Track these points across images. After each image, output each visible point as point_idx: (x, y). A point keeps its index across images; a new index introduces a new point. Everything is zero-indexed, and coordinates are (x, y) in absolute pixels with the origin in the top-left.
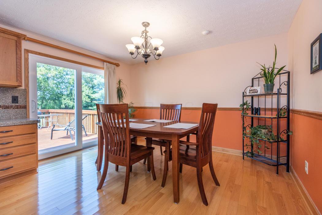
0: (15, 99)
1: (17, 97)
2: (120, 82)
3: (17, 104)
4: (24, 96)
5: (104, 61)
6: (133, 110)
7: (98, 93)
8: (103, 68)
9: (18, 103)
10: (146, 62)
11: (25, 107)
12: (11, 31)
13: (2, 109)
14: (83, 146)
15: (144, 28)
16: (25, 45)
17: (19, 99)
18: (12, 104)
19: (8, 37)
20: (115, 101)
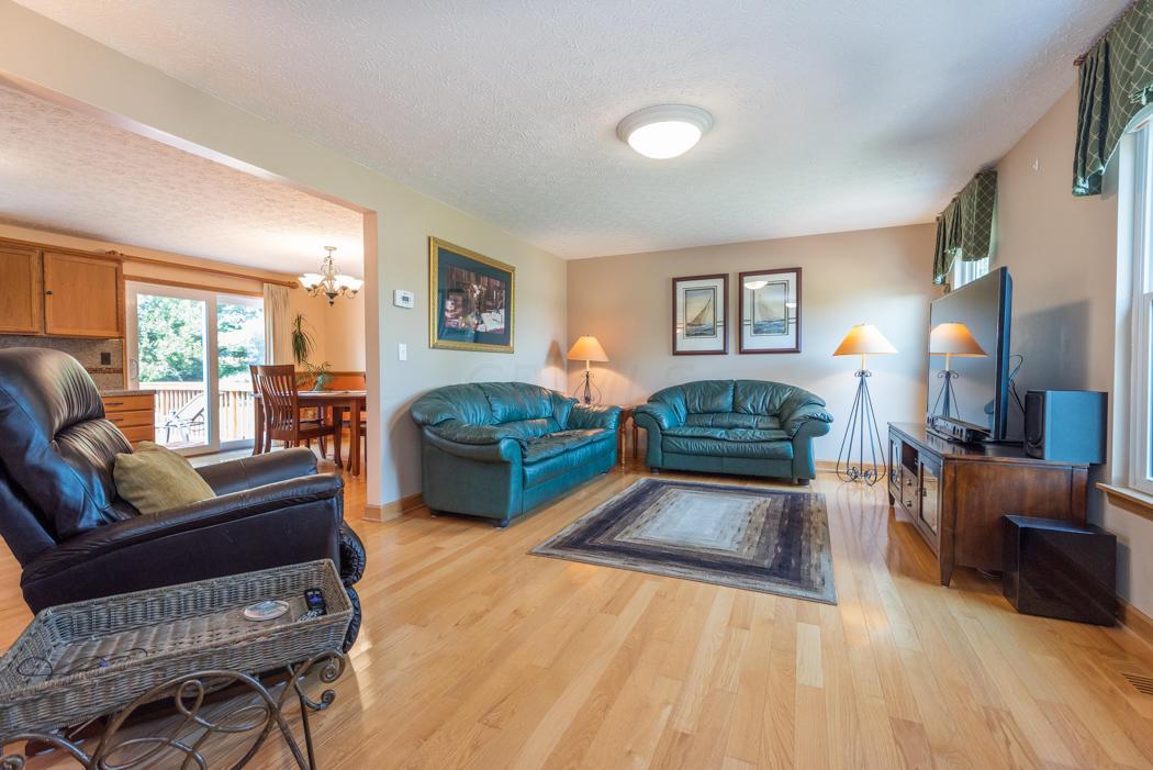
0: (106, 358)
1: (109, 354)
2: (299, 319)
3: (109, 366)
4: (118, 353)
5: (262, 281)
6: (327, 378)
7: (240, 328)
8: (261, 294)
9: (110, 364)
10: (332, 303)
11: (120, 371)
14: (221, 448)
15: (327, 253)
16: (127, 268)
17: (112, 359)
18: (102, 366)
20: (288, 358)
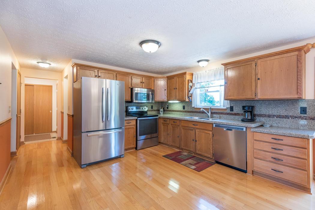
0: (303, 110)
1: (306, 108)
4: (313, 107)
9: (306, 114)
12: (292, 49)
13: (291, 119)
17: (307, 110)
18: (301, 115)
19: (290, 55)
